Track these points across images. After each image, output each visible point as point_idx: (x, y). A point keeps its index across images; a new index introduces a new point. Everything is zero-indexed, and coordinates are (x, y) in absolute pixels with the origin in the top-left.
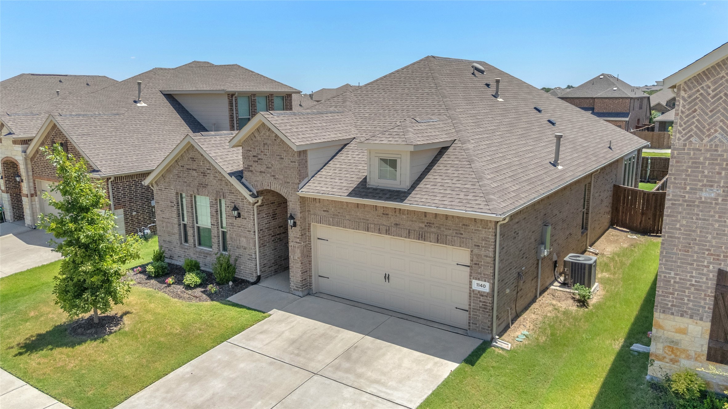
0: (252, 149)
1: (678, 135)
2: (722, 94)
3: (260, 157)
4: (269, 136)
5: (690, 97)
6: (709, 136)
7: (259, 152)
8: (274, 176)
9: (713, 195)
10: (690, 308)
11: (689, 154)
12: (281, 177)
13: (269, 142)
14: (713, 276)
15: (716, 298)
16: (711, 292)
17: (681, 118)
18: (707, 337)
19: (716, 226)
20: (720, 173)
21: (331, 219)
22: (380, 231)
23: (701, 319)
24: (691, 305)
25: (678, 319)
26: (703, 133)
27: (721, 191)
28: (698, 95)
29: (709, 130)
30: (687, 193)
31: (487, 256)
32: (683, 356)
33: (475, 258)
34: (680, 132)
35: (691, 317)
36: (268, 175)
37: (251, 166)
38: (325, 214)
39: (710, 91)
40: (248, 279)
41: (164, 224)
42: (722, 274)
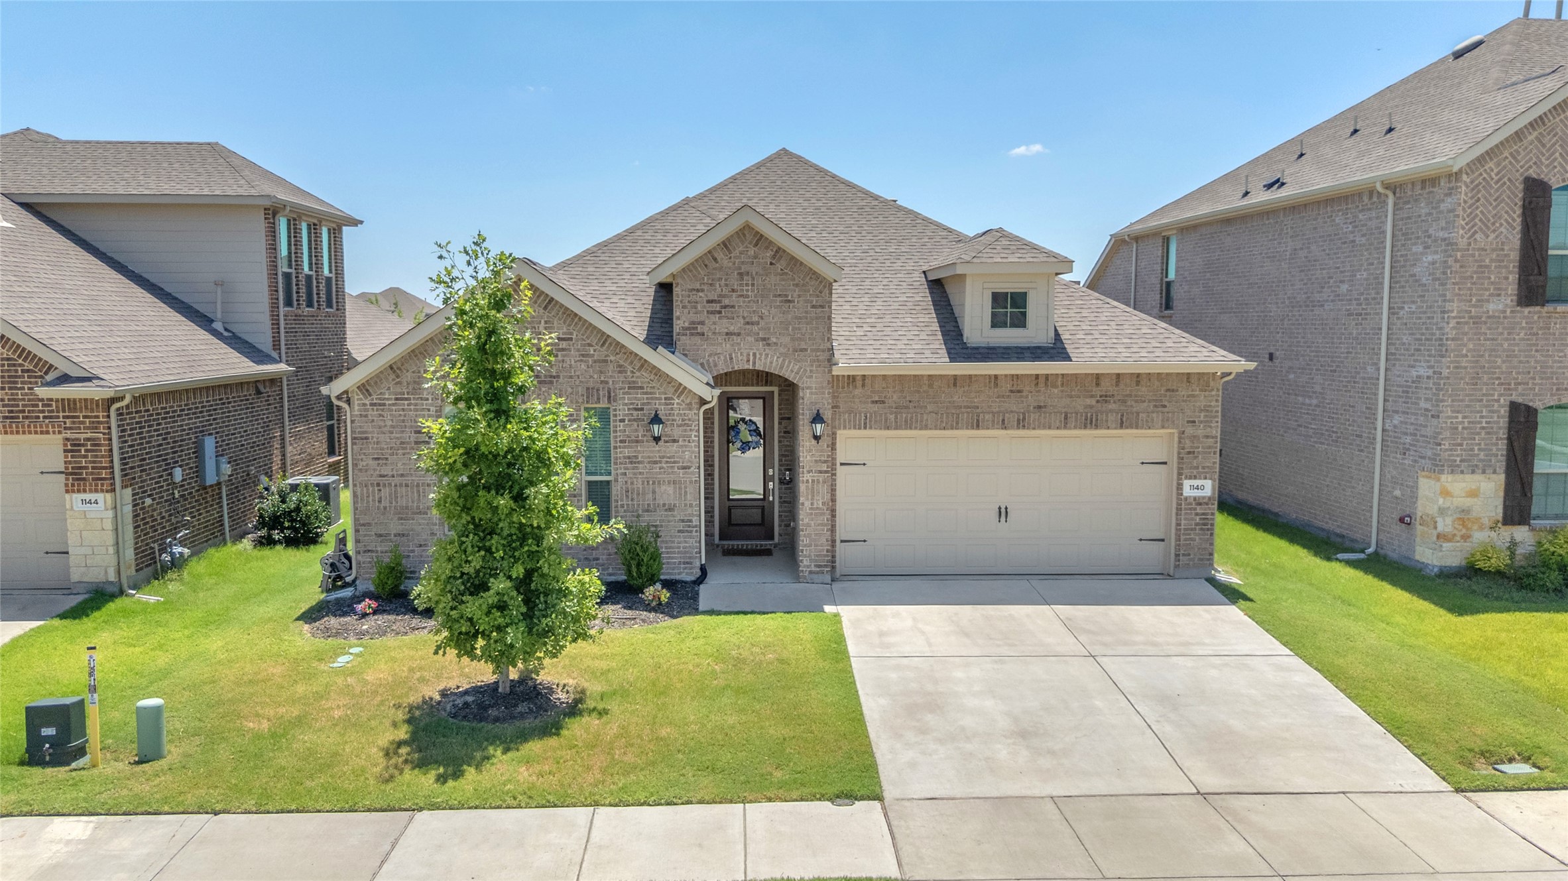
0: (705, 287)
1: (1461, 232)
2: (1505, 179)
3: (726, 302)
4: (756, 257)
5: (1472, 182)
6: (1494, 231)
7: (725, 291)
8: (764, 339)
9: (1501, 307)
10: (1480, 460)
11: (1473, 256)
12: (786, 340)
13: (754, 270)
14: (1504, 411)
15: (1509, 439)
16: (1503, 434)
17: (1464, 209)
18: (1502, 494)
19: (1506, 345)
20: (1506, 278)
21: (892, 417)
22: (1004, 426)
23: (1494, 472)
24: (1482, 456)
25: (1468, 477)
26: (1488, 228)
27: (1509, 302)
28: (1480, 179)
29: (1493, 224)
30: (1474, 306)
31: (1207, 437)
32: (1475, 527)
33: (1188, 443)
34: (1463, 228)
35: (1484, 472)
36: (751, 339)
37: (702, 323)
38: (876, 407)
39: (1493, 174)
40: (678, 577)
41: (385, 492)
42: (1514, 407)
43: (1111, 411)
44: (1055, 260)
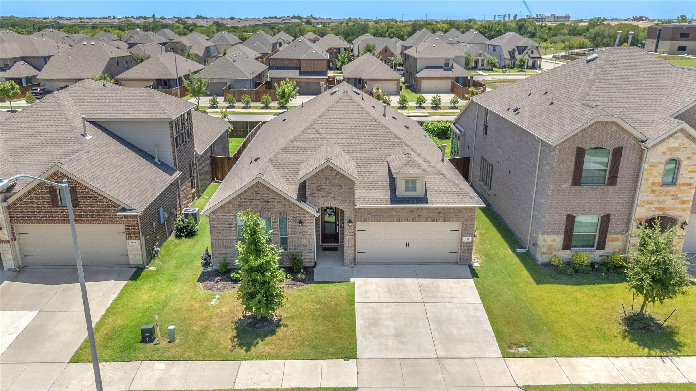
0: (316, 183)
1: (555, 164)
2: (571, 147)
3: (322, 187)
4: (331, 174)
5: (560, 148)
6: (566, 163)
7: (322, 184)
8: (334, 198)
9: (566, 186)
10: (556, 231)
11: (559, 171)
12: (340, 198)
13: (330, 178)
14: (565, 217)
15: (566, 225)
16: (564, 223)
17: (557, 157)
18: (562, 241)
19: (567, 197)
20: (569, 177)
21: (373, 218)
22: (408, 221)
23: (561, 235)
24: (557, 230)
25: (553, 236)
26: (564, 162)
27: (569, 184)
28: (562, 148)
29: (566, 161)
30: (558, 186)
31: (471, 224)
32: (554, 250)
33: (465, 226)
34: (556, 162)
35: (557, 234)
36: (330, 198)
37: (315, 193)
38: (368, 215)
39: (567, 146)
40: (308, 265)
41: (220, 242)
42: (568, 216)
43: (441, 217)
44: (425, 172)
